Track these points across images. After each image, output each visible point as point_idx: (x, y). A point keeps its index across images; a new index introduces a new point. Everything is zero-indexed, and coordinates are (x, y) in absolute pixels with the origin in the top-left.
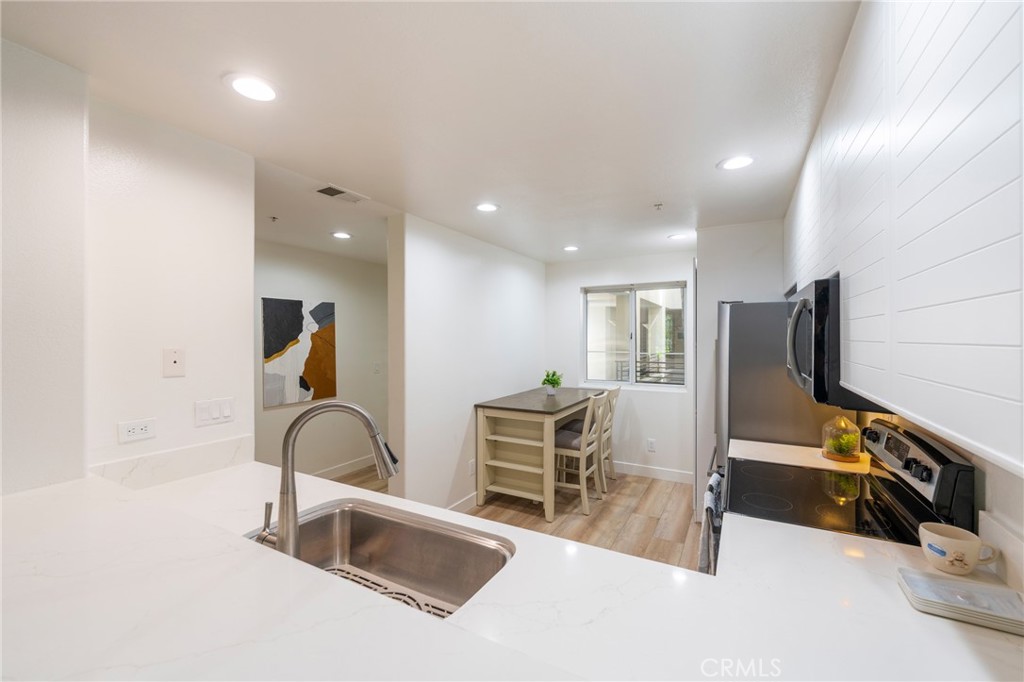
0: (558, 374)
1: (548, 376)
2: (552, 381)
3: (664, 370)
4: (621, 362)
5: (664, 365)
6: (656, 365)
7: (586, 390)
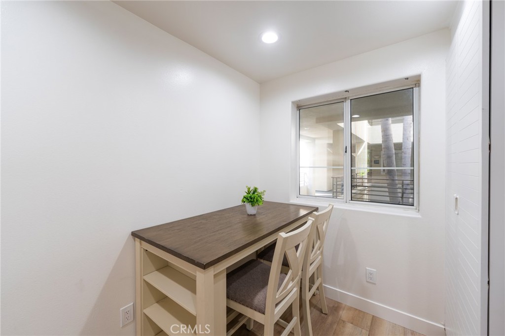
0: (259, 191)
1: (249, 193)
2: (252, 198)
3: (366, 185)
4: (337, 178)
5: (366, 181)
6: (361, 181)
7: (299, 207)
